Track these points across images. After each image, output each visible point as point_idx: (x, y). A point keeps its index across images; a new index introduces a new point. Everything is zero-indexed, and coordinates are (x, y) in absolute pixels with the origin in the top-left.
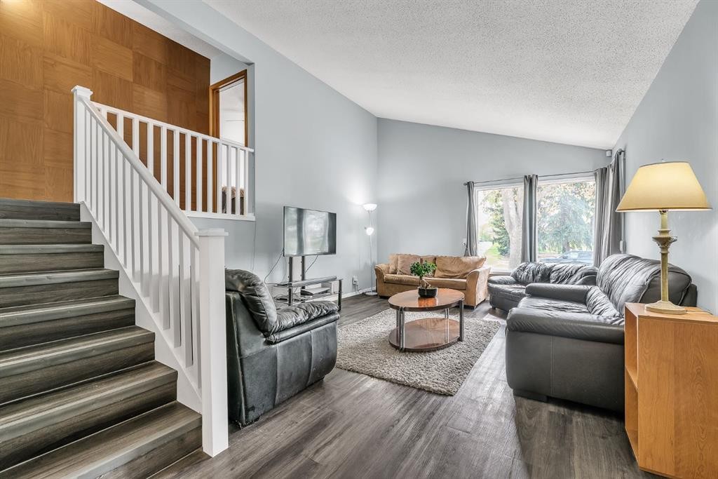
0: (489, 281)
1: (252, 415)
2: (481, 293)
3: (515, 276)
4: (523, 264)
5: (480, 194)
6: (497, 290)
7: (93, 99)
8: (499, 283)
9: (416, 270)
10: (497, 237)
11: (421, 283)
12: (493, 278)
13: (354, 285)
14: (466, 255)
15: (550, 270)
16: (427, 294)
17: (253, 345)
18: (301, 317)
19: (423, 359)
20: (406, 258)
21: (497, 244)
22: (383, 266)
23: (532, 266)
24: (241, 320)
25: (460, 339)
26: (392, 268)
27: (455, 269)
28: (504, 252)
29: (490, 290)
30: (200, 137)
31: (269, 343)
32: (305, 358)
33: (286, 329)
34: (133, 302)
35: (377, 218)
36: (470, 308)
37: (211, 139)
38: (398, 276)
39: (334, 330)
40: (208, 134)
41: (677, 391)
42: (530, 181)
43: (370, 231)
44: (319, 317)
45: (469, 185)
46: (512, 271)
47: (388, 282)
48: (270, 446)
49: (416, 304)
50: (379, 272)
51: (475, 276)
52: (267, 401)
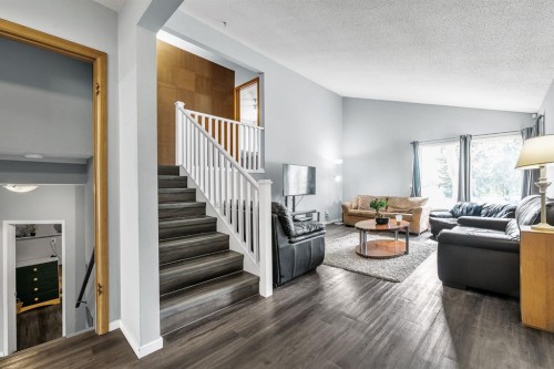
0: (431, 216)
1: (283, 280)
2: (424, 224)
3: (452, 212)
4: (459, 203)
5: (423, 150)
6: (438, 222)
7: (185, 107)
8: (439, 217)
9: (374, 205)
10: (443, 182)
11: (378, 214)
12: (434, 213)
13: (327, 217)
14: (412, 196)
15: (481, 208)
16: (382, 221)
17: (283, 243)
18: (306, 230)
19: (380, 263)
20: (365, 198)
21: (442, 188)
22: (347, 204)
23: (466, 204)
24: (278, 228)
25: (406, 253)
26: (354, 205)
27: (403, 206)
28: (449, 195)
29: (431, 222)
30: (229, 121)
31: (291, 242)
32: (308, 254)
33: (299, 236)
34: (216, 219)
35: (343, 170)
36: (415, 234)
37: (235, 122)
38: (358, 211)
39: (323, 239)
40: (233, 119)
41: (547, 277)
42: (465, 140)
43: (338, 179)
44: (315, 231)
45: (415, 144)
46: (451, 208)
47: (351, 215)
48: (293, 296)
49: (374, 228)
50: (344, 207)
51: (419, 211)
52: (289, 274)
